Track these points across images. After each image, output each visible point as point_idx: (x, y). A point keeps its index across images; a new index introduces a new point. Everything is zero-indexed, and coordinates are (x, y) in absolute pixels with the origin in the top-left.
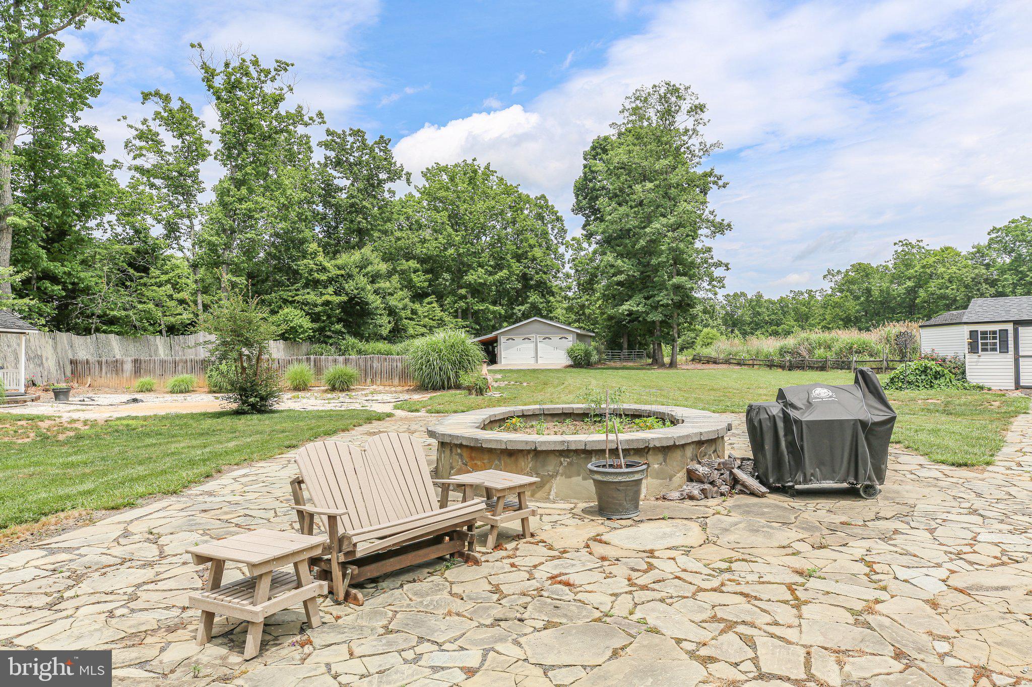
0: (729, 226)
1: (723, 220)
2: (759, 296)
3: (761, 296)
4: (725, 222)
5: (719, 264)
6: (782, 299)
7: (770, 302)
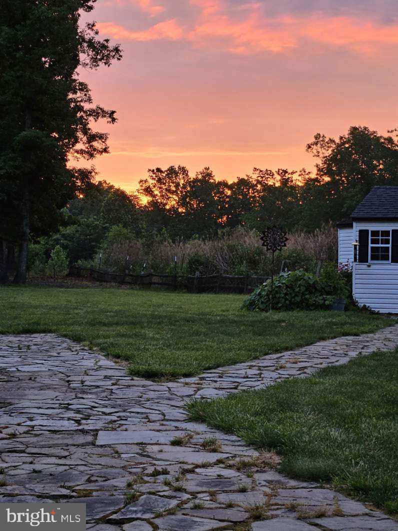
0: (117, 50)
1: (107, 41)
2: (208, 175)
3: (210, 175)
4: (111, 45)
5: (98, 113)
6: (242, 182)
7: (224, 184)
